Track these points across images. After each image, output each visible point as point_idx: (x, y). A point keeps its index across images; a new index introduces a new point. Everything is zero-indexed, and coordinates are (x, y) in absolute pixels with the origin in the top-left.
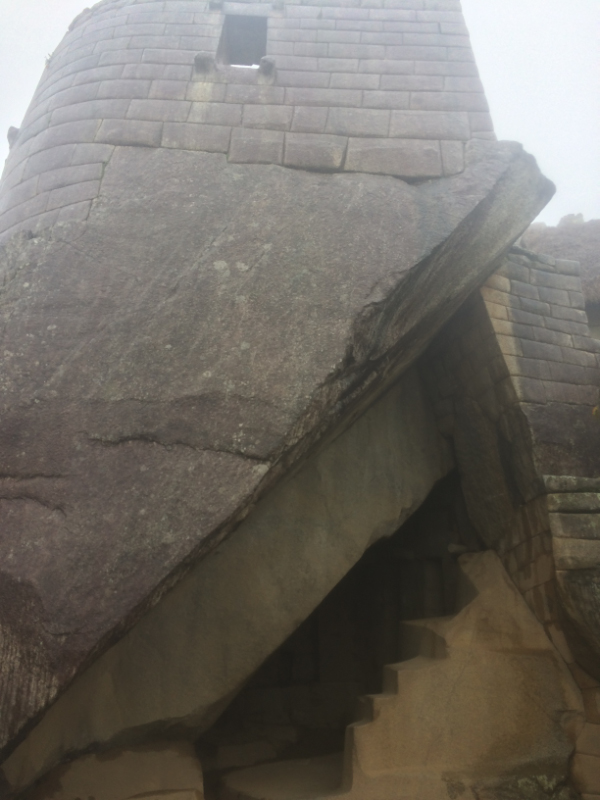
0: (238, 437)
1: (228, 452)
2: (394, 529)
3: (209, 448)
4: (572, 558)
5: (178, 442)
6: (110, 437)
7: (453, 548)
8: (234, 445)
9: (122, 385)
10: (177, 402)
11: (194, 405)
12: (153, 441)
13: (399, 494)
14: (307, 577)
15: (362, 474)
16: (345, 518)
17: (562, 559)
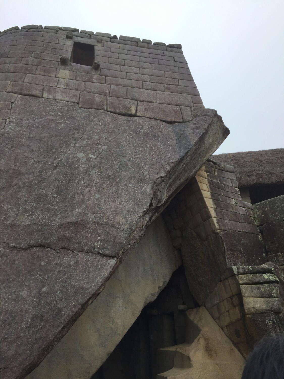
0: (98, 245)
1: (93, 253)
3: (82, 251)
4: (254, 308)
5: (64, 248)
6: (22, 246)
7: (181, 307)
8: (96, 249)
9: (28, 216)
10: (62, 225)
11: (72, 227)
12: (48, 247)
13: (156, 279)
14: (113, 326)
15: (138, 268)
16: (131, 292)
17: (248, 309)
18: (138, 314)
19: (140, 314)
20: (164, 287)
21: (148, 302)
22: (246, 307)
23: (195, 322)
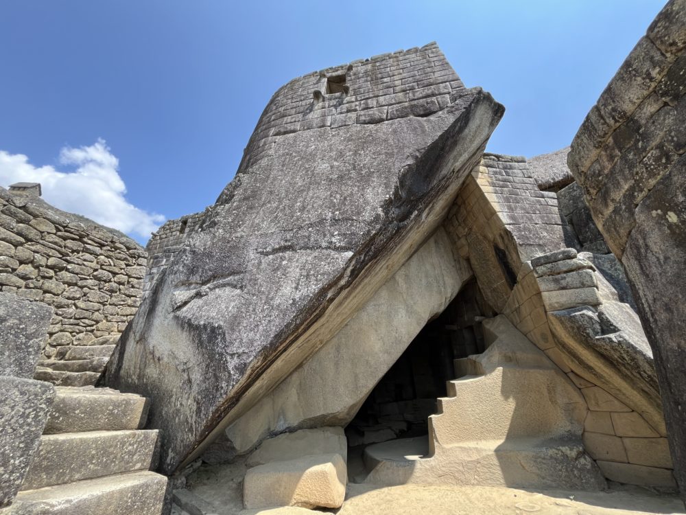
0: (335, 239)
1: (330, 248)
2: (442, 308)
4: (557, 303)
5: (303, 248)
6: (268, 250)
7: (477, 319)
8: (333, 244)
12: (290, 249)
13: (443, 289)
14: (397, 335)
15: (421, 280)
16: (415, 303)
17: (551, 305)
18: (423, 324)
19: (425, 323)
20: (453, 298)
21: (435, 313)
22: (547, 302)
23: (492, 329)
